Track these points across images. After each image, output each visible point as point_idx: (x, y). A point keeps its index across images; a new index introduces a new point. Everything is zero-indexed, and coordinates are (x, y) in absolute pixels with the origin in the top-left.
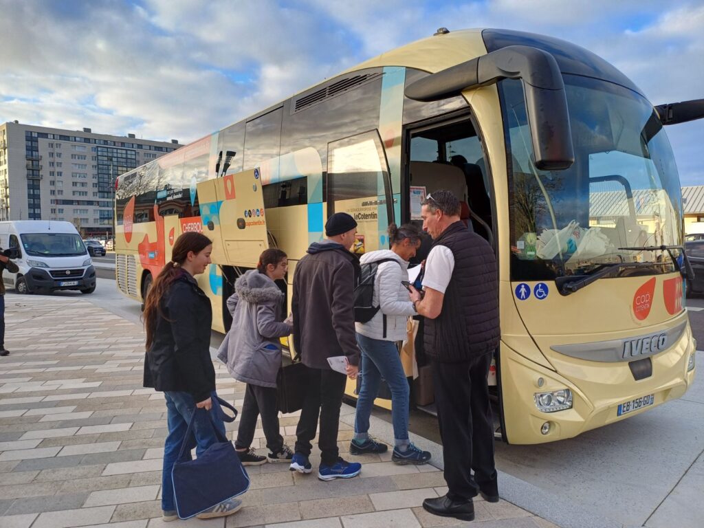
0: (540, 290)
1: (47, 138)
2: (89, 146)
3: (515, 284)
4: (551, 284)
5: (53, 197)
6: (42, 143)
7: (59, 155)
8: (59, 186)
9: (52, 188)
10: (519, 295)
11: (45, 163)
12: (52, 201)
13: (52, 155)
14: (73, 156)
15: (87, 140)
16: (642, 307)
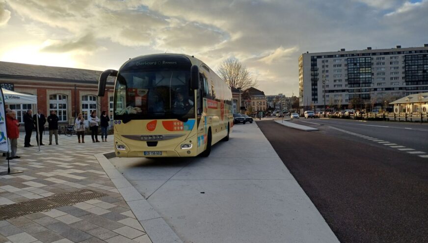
2: (343, 59)
5: (324, 89)
6: (319, 61)
7: (327, 66)
8: (327, 83)
9: (323, 84)
11: (320, 72)
12: (323, 92)
13: (323, 66)
15: (342, 56)
16: (151, 127)
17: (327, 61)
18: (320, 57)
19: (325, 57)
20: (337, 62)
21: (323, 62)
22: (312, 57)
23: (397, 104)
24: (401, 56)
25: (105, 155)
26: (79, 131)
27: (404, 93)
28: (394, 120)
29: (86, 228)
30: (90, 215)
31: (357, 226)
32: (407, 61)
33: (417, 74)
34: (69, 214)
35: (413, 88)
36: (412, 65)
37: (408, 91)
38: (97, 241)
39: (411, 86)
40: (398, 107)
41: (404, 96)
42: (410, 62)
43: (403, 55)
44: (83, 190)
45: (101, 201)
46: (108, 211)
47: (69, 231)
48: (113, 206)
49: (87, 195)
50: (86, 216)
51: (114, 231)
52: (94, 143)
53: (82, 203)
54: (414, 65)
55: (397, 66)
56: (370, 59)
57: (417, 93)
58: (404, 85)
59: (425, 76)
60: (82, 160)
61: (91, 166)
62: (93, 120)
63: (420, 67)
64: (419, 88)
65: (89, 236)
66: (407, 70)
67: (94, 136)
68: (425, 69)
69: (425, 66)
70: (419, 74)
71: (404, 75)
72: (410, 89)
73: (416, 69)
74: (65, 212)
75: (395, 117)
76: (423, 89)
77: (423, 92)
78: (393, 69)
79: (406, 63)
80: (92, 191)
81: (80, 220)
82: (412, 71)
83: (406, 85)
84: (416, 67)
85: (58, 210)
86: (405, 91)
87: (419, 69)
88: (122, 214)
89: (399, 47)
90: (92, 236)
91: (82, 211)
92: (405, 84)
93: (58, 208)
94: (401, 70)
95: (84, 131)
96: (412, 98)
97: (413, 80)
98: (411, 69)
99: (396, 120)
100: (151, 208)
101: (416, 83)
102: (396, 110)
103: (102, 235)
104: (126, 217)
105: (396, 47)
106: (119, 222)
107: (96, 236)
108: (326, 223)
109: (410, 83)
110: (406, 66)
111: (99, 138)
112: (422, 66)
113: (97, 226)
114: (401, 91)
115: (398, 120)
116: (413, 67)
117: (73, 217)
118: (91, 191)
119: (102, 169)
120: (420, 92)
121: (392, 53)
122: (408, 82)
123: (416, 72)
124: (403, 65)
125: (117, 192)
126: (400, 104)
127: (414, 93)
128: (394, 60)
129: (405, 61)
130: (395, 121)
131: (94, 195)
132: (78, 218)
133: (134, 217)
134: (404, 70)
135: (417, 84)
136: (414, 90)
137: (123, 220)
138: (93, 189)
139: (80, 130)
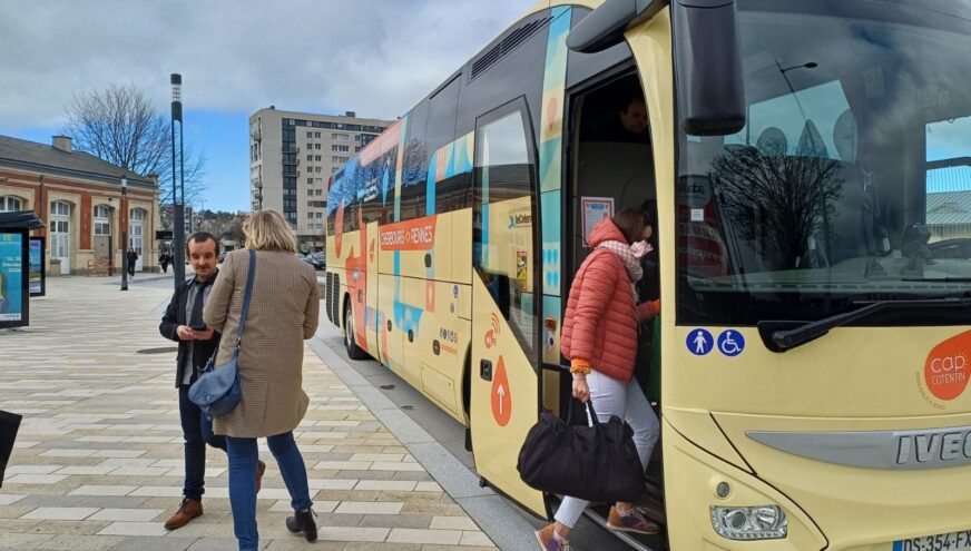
1: (305, 125)
2: (353, 134)
5: (311, 199)
6: (300, 131)
7: (318, 146)
8: (316, 186)
9: (310, 187)
11: (302, 157)
12: (310, 203)
13: (309, 146)
14: (334, 147)
15: (349, 127)
17: (318, 135)
18: (302, 123)
19: (314, 124)
20: (339, 141)
21: (309, 134)
22: (283, 119)
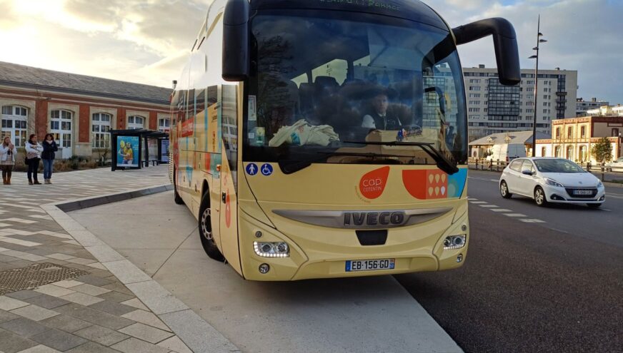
0: (266, 169)
3: (246, 164)
4: (275, 165)
10: (248, 171)
16: (371, 188)
23: (477, 146)
24: (484, 79)
25: (57, 206)
26: (4, 164)
27: (485, 131)
28: (475, 167)
29: (72, 326)
30: (71, 306)
31: (471, 319)
32: (491, 87)
33: (503, 106)
34: (32, 304)
35: (496, 125)
36: (497, 93)
37: (491, 128)
38: (98, 348)
39: (494, 121)
40: (477, 150)
41: (485, 136)
42: (495, 88)
43: (487, 78)
44: (43, 265)
45: (80, 283)
46: (100, 300)
47: (43, 333)
48: (104, 290)
49: (53, 272)
50: (63, 307)
51: (120, 331)
52: (31, 186)
53: (48, 285)
54: (501, 93)
55: (478, 92)
56: (443, 80)
57: (502, 131)
58: (486, 120)
59: (513, 110)
60: (21, 213)
61: (42, 224)
62: (32, 148)
63: (507, 95)
64: (504, 125)
65: (82, 340)
66: (491, 98)
67: (32, 174)
68: (514, 99)
69: (514, 95)
70: (506, 106)
71: (486, 106)
72: (493, 125)
73: (502, 99)
74: (24, 300)
75: (477, 164)
76: (510, 127)
77: (510, 131)
78: (472, 96)
79: (490, 90)
80: (60, 266)
81: (56, 314)
82: (497, 101)
83: (489, 119)
84: (503, 95)
85: (10, 297)
86: (487, 128)
87: (506, 99)
88: (124, 303)
89: (482, 66)
90: (86, 341)
91: (54, 299)
92: (487, 118)
93: (9, 295)
94: (483, 99)
95: (12, 166)
96: (496, 138)
97: (498, 113)
98: (496, 99)
99: (478, 167)
100: (168, 295)
101: (501, 118)
102: (475, 153)
103: (102, 338)
104: (133, 309)
105: (478, 67)
106: (125, 316)
107: (93, 340)
108: (428, 315)
109: (493, 118)
110: (489, 93)
111: (41, 177)
112: (510, 95)
113: (89, 324)
114: (482, 128)
115: (480, 168)
116: (499, 95)
117: (42, 309)
118: (57, 266)
119: (62, 230)
120: (505, 131)
121: (473, 74)
122: (491, 115)
123: (502, 102)
124: (487, 92)
125: (102, 268)
126: (480, 146)
127: (498, 131)
128: (474, 84)
129: (489, 86)
130: (477, 169)
131: (65, 272)
132: (50, 311)
133: (148, 310)
134: (486, 99)
135: (502, 120)
136: (498, 127)
137: (130, 314)
138: (60, 263)
139: (6, 164)
